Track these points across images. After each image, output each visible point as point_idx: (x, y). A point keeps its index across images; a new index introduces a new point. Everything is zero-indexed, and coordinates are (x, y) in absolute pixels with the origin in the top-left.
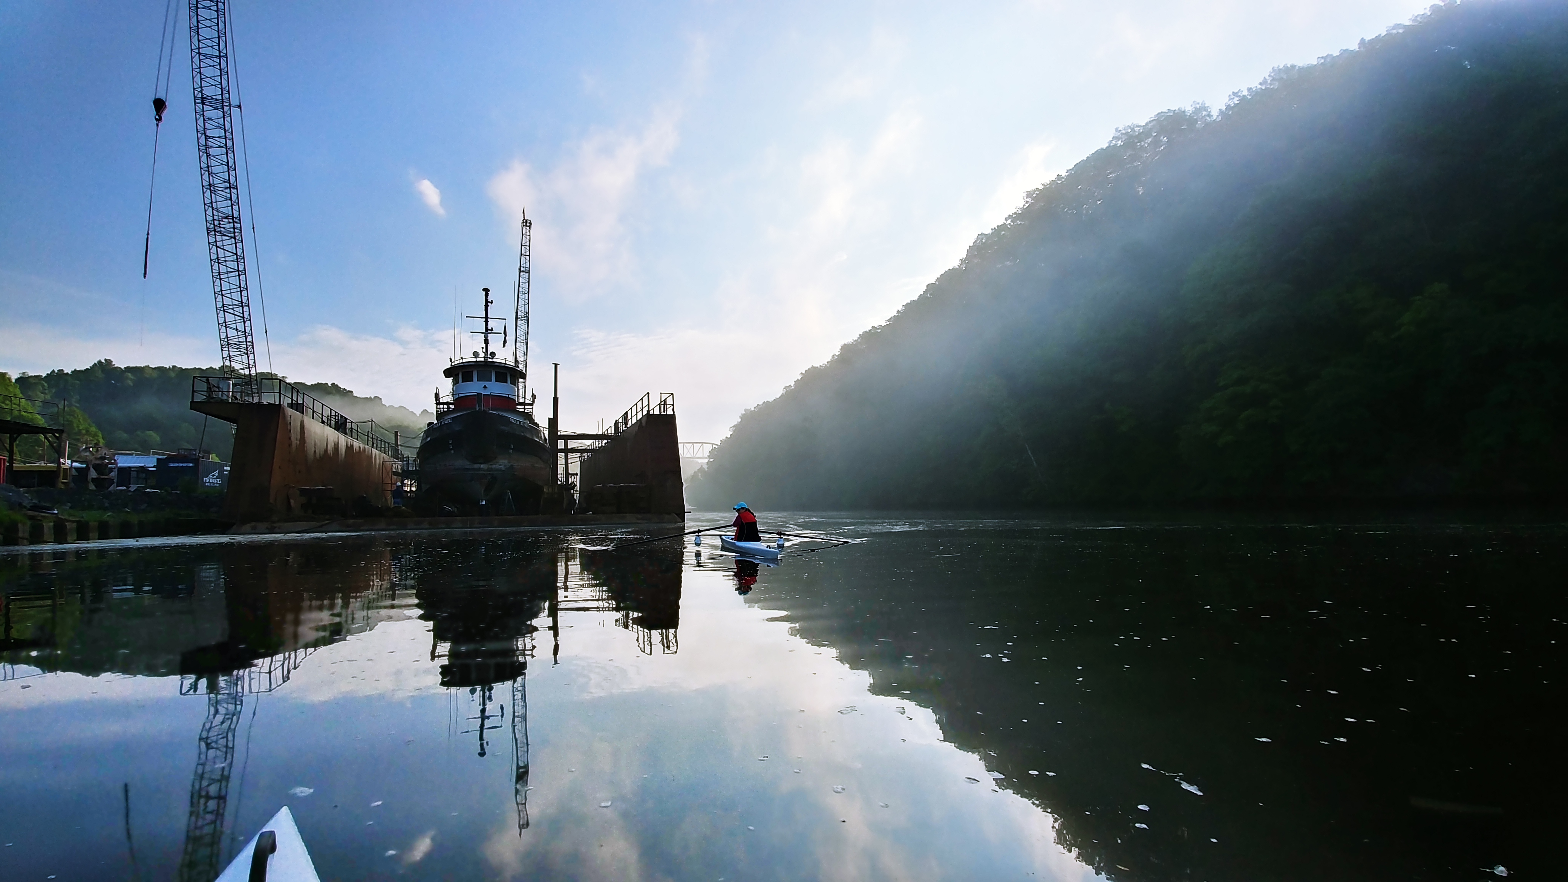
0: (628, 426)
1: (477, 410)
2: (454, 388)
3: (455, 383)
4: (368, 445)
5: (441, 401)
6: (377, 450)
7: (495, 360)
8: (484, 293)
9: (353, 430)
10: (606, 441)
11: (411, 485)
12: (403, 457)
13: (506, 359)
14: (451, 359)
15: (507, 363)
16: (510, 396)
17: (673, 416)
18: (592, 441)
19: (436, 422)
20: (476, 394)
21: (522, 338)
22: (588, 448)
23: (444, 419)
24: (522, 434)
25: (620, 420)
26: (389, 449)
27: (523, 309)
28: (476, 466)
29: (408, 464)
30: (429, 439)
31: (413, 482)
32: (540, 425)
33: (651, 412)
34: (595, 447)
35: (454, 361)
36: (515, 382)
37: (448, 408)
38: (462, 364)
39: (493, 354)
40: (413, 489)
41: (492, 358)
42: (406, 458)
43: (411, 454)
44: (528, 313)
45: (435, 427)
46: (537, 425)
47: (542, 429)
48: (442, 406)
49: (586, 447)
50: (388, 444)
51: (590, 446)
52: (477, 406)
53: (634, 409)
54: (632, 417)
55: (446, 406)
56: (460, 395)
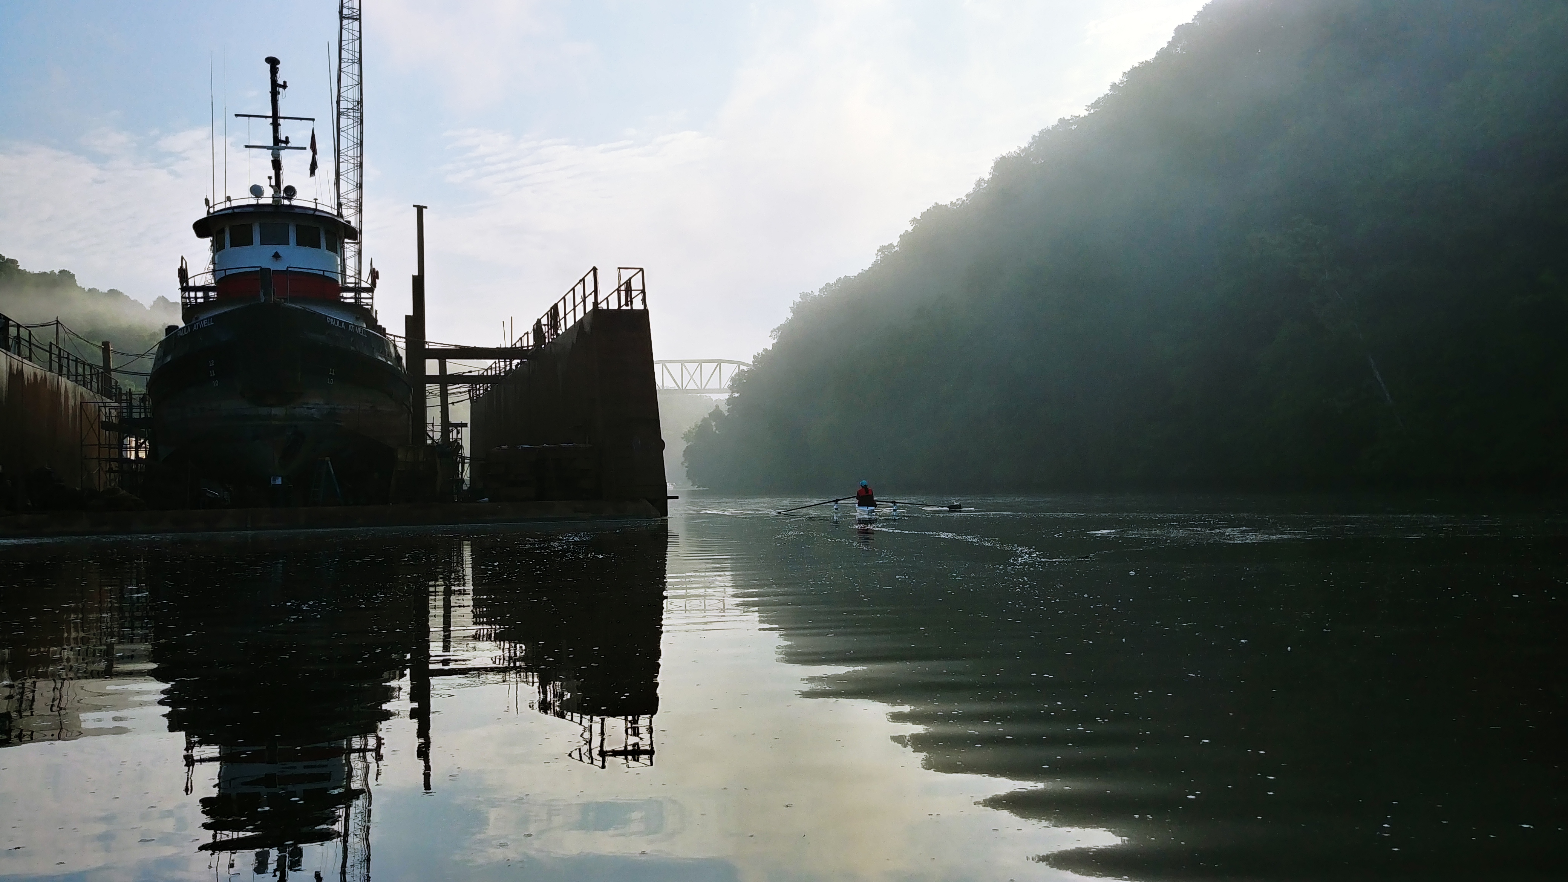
0: (560, 332)
1: (263, 301)
2: (216, 257)
3: (217, 247)
4: (51, 370)
5: (191, 283)
6: (68, 379)
7: (294, 203)
8: (268, 66)
9: (23, 342)
10: (519, 361)
11: (137, 448)
12: (121, 394)
13: (316, 199)
14: (207, 202)
15: (319, 207)
16: (326, 274)
17: (645, 313)
18: (493, 361)
19: (181, 324)
20: (259, 269)
21: (351, 153)
22: (485, 374)
23: (197, 319)
24: (353, 348)
25: (544, 321)
26: (91, 377)
27: (350, 94)
28: (263, 411)
29: (130, 407)
30: (169, 358)
31: (142, 441)
32: (387, 332)
33: (603, 306)
34: (498, 372)
35: (214, 205)
36: (336, 247)
37: (206, 297)
38: (230, 211)
39: (291, 192)
40: (142, 455)
41: (290, 199)
42: (126, 394)
43: (137, 387)
44: (360, 103)
45: (180, 334)
46: (382, 330)
47: (392, 338)
48: (192, 294)
49: (481, 372)
50: (91, 366)
51: (489, 371)
52: (261, 294)
53: (570, 297)
54: (565, 314)
55: (200, 294)
56: (228, 273)
